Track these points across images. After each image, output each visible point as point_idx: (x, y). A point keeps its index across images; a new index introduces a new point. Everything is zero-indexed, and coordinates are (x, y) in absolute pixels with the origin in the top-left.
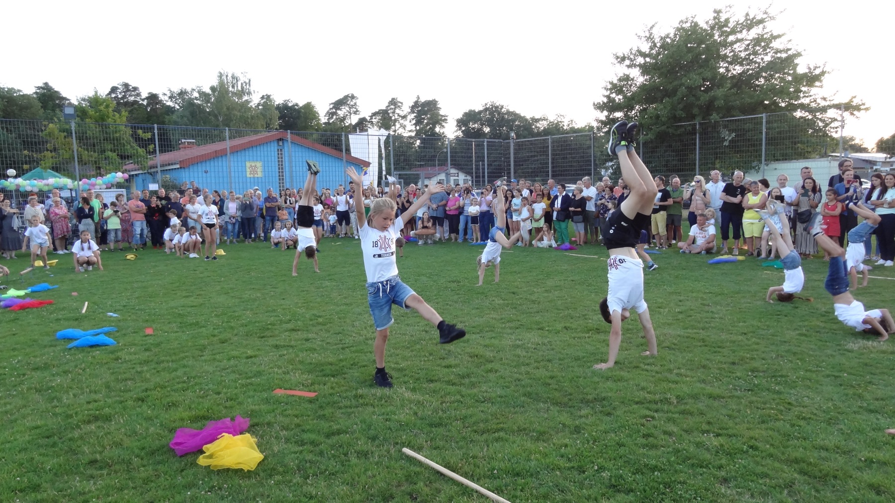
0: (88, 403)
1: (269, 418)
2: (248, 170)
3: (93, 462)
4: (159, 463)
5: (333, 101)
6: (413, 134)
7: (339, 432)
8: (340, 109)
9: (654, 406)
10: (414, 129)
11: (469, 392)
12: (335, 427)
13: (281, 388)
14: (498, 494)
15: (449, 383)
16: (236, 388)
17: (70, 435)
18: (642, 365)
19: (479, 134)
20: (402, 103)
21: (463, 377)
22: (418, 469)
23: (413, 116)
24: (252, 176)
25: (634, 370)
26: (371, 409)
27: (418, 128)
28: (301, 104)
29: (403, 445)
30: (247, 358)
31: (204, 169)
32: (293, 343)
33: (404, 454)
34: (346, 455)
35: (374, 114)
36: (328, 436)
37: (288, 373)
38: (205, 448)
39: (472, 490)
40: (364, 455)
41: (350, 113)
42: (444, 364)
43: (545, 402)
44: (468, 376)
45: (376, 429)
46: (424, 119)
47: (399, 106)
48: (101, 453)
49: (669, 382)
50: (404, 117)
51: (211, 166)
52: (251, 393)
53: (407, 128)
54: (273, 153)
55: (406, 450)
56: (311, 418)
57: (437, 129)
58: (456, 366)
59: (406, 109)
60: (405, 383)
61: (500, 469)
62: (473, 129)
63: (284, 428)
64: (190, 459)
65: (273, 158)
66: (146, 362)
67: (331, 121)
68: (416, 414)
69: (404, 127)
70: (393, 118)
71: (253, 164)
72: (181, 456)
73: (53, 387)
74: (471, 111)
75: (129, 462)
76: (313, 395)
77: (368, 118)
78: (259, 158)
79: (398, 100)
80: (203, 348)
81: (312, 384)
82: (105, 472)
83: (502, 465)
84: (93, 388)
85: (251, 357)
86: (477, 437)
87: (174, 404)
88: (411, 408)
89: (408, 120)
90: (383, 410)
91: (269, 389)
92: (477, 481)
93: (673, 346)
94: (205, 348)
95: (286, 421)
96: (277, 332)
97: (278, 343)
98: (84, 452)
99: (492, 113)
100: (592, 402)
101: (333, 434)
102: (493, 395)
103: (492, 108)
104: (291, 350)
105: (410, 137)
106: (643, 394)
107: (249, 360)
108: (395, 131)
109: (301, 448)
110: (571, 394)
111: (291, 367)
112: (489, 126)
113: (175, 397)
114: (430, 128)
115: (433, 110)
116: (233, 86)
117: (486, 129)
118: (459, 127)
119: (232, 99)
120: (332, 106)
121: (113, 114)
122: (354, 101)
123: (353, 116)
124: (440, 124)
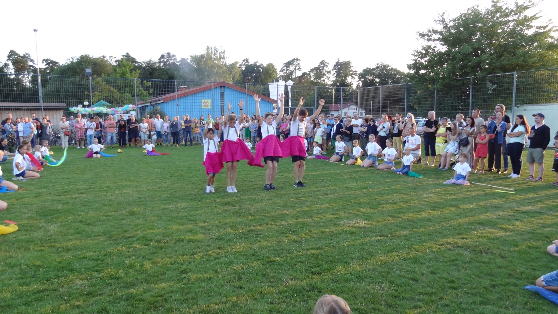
2: (203, 104)
5: (285, 62)
6: (333, 83)
8: (290, 67)
10: (334, 80)
19: (372, 83)
20: (328, 63)
28: (265, 65)
31: (177, 103)
35: (312, 70)
41: (295, 69)
46: (341, 73)
47: (326, 65)
50: (329, 72)
53: (330, 79)
57: (350, 80)
59: (330, 67)
62: (369, 79)
67: (285, 75)
70: (323, 73)
74: (367, 68)
77: (308, 73)
79: (326, 61)
89: (332, 74)
99: (382, 70)
103: (381, 67)
105: (331, 85)
108: (323, 81)
112: (379, 78)
114: (342, 79)
115: (347, 68)
116: (215, 54)
117: (377, 80)
118: (360, 79)
119: (213, 62)
120: (284, 65)
121: (131, 71)
122: (298, 62)
123: (297, 71)
124: (352, 77)
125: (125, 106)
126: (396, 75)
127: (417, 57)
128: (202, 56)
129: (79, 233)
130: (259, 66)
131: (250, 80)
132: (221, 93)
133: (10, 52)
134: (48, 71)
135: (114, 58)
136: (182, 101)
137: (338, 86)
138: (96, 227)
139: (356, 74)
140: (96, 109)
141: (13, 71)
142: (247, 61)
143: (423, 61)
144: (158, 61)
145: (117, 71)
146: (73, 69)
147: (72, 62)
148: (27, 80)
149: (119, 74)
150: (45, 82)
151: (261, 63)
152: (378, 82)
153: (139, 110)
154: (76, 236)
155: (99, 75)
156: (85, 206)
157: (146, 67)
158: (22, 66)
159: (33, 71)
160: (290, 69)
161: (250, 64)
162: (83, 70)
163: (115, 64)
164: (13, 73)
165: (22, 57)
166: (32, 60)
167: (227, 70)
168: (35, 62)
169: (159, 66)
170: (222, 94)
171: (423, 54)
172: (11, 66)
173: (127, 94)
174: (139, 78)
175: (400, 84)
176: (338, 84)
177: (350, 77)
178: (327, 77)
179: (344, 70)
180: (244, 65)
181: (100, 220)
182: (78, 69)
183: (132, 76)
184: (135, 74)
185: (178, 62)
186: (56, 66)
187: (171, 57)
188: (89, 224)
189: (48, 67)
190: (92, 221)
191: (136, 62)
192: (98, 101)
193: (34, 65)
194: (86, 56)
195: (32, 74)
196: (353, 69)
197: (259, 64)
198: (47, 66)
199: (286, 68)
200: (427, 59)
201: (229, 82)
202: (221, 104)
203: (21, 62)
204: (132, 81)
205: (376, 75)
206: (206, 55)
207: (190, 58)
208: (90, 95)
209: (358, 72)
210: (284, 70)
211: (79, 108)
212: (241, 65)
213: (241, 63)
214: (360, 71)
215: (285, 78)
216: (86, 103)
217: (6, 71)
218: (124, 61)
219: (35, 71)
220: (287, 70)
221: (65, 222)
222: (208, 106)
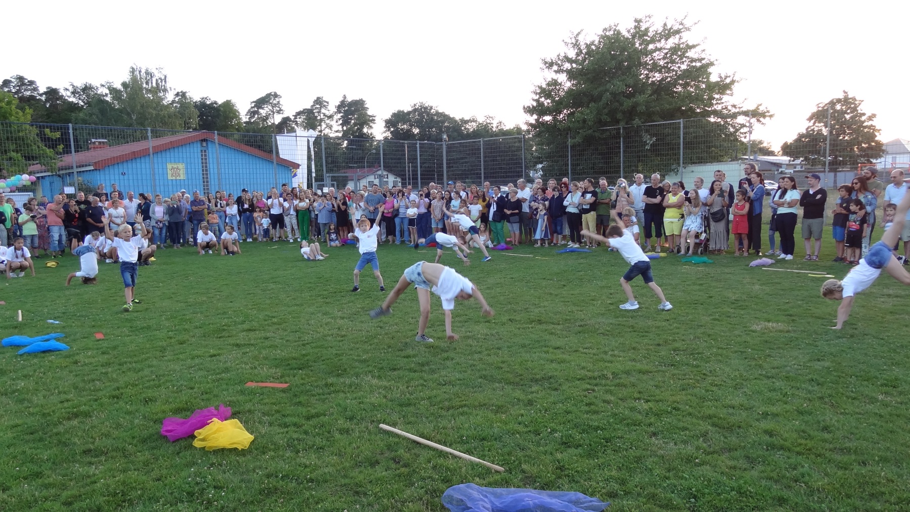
0: (62, 402)
1: (248, 406)
2: (169, 172)
3: (87, 452)
4: (153, 448)
5: (255, 100)
6: (340, 135)
7: (317, 415)
8: (263, 108)
9: (594, 382)
10: (341, 129)
11: (431, 377)
12: (313, 411)
13: (252, 381)
14: (470, 455)
15: (410, 370)
16: (208, 383)
17: (55, 431)
18: (581, 349)
19: (408, 135)
20: (328, 103)
21: (423, 365)
22: (397, 440)
23: (339, 116)
24: (174, 178)
25: (574, 353)
26: (342, 395)
27: (345, 128)
28: (220, 103)
29: (379, 422)
30: (211, 356)
31: (121, 171)
32: (252, 342)
33: (381, 429)
34: (329, 432)
35: (299, 114)
36: (308, 418)
37: (255, 368)
38: (196, 433)
39: (447, 453)
40: (345, 431)
41: (273, 112)
42: (403, 355)
43: (500, 382)
44: (428, 364)
45: (351, 411)
46: (351, 119)
47: (325, 106)
48: (93, 443)
49: (606, 362)
50: (330, 117)
51: (128, 168)
52: (224, 387)
53: (334, 129)
54: (196, 154)
55: (382, 426)
56: (288, 404)
57: (365, 130)
58: (414, 356)
59: (332, 109)
60: (370, 372)
61: (468, 436)
62: (402, 129)
63: (264, 414)
64: (183, 443)
65: (196, 160)
66: (108, 364)
67: (252, 121)
68: (385, 397)
69: (330, 127)
70: (319, 118)
71: (175, 166)
72: (173, 442)
73: (18, 390)
74: (399, 111)
75: (124, 450)
76: (285, 386)
77: (292, 118)
78: (181, 159)
79: (324, 99)
80: (163, 350)
81: (281, 377)
82: (103, 458)
83: (469, 433)
84: (61, 389)
85: (215, 356)
86: (444, 413)
87: (151, 400)
88: (379, 393)
89: (335, 120)
90: (355, 395)
91: (240, 382)
92: (450, 446)
93: (608, 333)
94: (165, 350)
95: (267, 408)
96: (234, 333)
97: (238, 342)
98: (75, 444)
99: (422, 115)
100: (540, 381)
101: (313, 417)
102: (453, 378)
103: (421, 110)
104: (253, 348)
105: (338, 138)
106: (583, 372)
107: (214, 358)
108: (321, 131)
109: (286, 429)
110: (521, 375)
111: (257, 363)
112: (418, 127)
113: (150, 393)
115: (361, 111)
117: (415, 130)
119: (145, 96)
120: (253, 105)
122: (277, 100)
123: (274, 115)
124: (368, 126)
125: (13, 178)
130: (211, 105)
151: (213, 99)
152: (417, 134)
160: (264, 112)
178: (327, 125)
197: (210, 101)
199: (256, 110)
205: (414, 122)
206: (130, 84)
207: (108, 93)
210: (253, 112)
220: (259, 113)
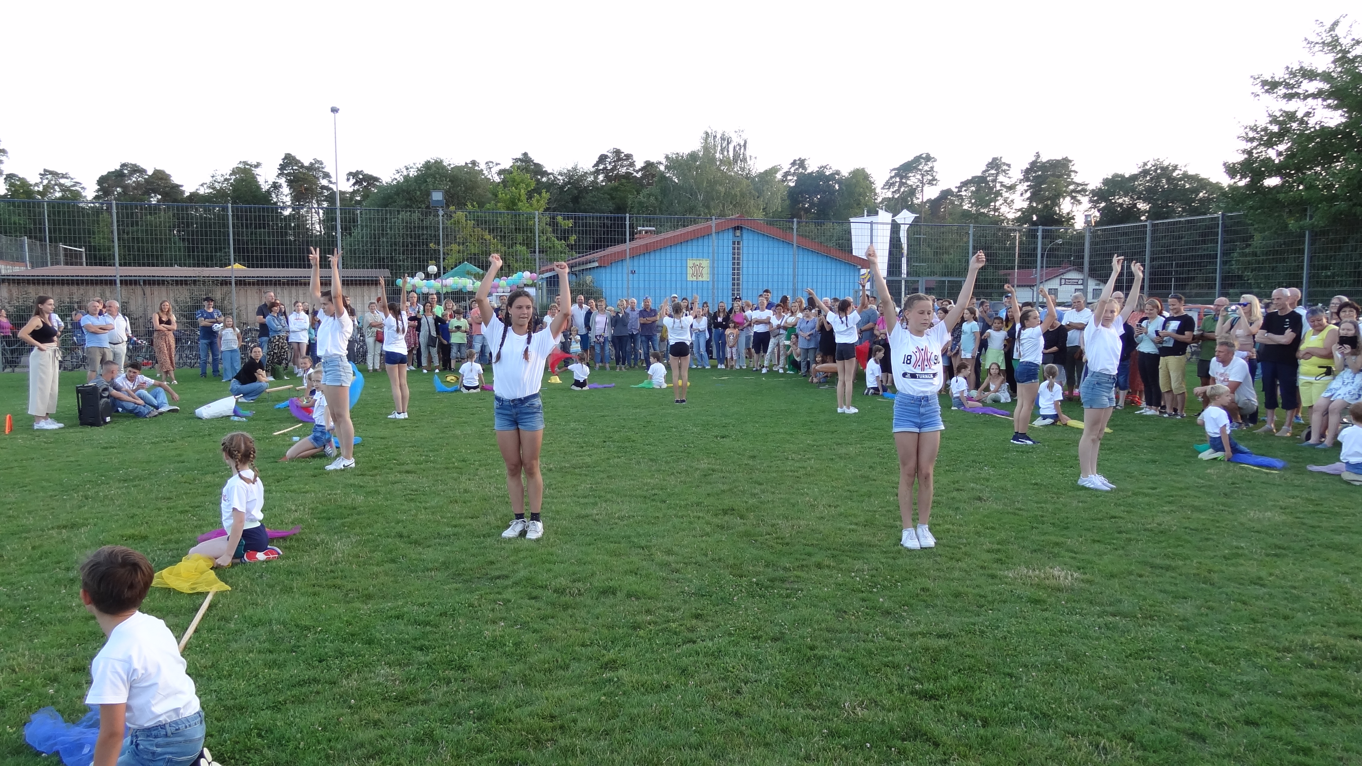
2: (690, 271)
5: (897, 166)
8: (908, 178)
10: (1025, 206)
19: (1126, 212)
20: (1009, 166)
23: (1026, 185)
24: (694, 279)
28: (845, 173)
31: (630, 269)
35: (965, 184)
41: (922, 183)
46: (1044, 189)
47: (1004, 171)
50: (1011, 188)
54: (725, 247)
57: (1067, 207)
59: (1016, 174)
62: (1120, 204)
65: (725, 254)
69: (1010, 204)
70: (994, 189)
71: (699, 263)
74: (1116, 176)
77: (956, 190)
78: (706, 253)
79: (1003, 160)
89: (1018, 193)
99: (1157, 178)
103: (1156, 170)
105: (1015, 219)
108: (995, 210)
112: (1148, 200)
114: (1047, 205)
115: (1060, 176)
116: (722, 150)
117: (1142, 206)
118: (1095, 203)
119: (718, 169)
120: (893, 173)
121: (530, 196)
122: (930, 164)
123: (926, 188)
124: (1073, 198)
125: (515, 276)
126: (1196, 191)
127: (1255, 144)
128: (693, 156)
129: (393, 561)
130: (832, 176)
131: (807, 211)
132: (734, 243)
133: (284, 159)
134: (358, 198)
135: (497, 164)
136: (641, 264)
137: (1034, 224)
138: (430, 549)
139: (1084, 190)
140: (452, 282)
141: (288, 200)
142: (801, 163)
143: (1272, 153)
144: (593, 170)
145: (500, 196)
146: (408, 193)
147: (407, 178)
148: (316, 218)
149: (505, 201)
150: (349, 224)
151: (835, 168)
152: (1145, 211)
153: (545, 284)
154: (388, 566)
155: (461, 205)
156: (412, 500)
157: (565, 184)
158: (306, 189)
159: (328, 199)
160: (908, 182)
161: (809, 171)
162: (428, 194)
163: (497, 179)
164: (289, 204)
165: (307, 168)
166: (327, 175)
167: (752, 187)
168: (333, 180)
169: (594, 182)
170: (736, 244)
171: (1272, 134)
172: (286, 190)
173: (519, 247)
174: (547, 210)
175: (1209, 216)
176: (1035, 218)
177: (1068, 199)
178: (1005, 201)
179: (1053, 182)
180: (794, 174)
181: (439, 534)
182: (418, 193)
183: (531, 205)
184: (538, 201)
185: (637, 172)
186: (375, 186)
187: (621, 159)
188: (416, 543)
189: (358, 190)
190: (423, 535)
191: (545, 173)
192: (456, 266)
193: (331, 186)
194: (436, 162)
195: (325, 205)
196: (1077, 179)
197: (831, 171)
198: (356, 187)
199: (898, 179)
200: (1282, 147)
201: (755, 217)
202: (734, 269)
203: (305, 180)
204: (531, 217)
205: (1141, 193)
206: (701, 154)
207: (664, 161)
208: (439, 251)
209: (1090, 187)
210: (893, 184)
211: (418, 281)
212: (787, 174)
213: (785, 170)
214: (1095, 183)
215: (896, 205)
216: (432, 269)
217: (275, 200)
218: (515, 174)
219: (331, 198)
220: (902, 184)
221: (368, 534)
222: (702, 275)
